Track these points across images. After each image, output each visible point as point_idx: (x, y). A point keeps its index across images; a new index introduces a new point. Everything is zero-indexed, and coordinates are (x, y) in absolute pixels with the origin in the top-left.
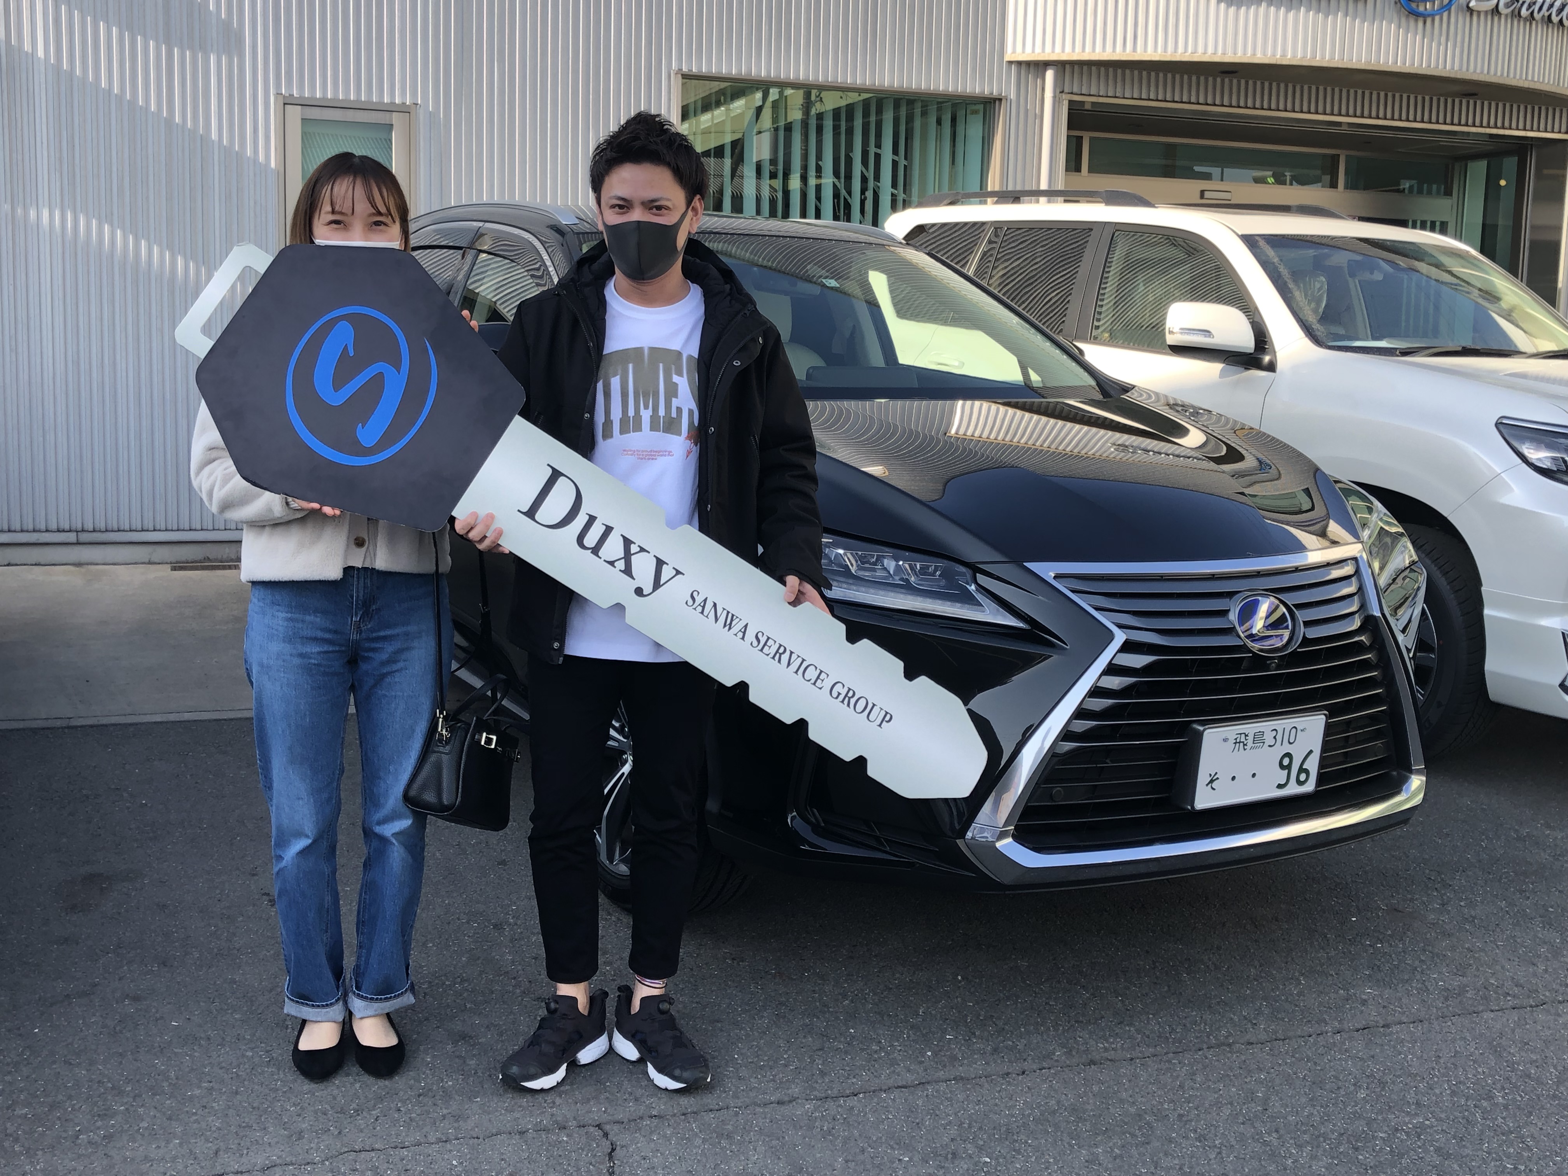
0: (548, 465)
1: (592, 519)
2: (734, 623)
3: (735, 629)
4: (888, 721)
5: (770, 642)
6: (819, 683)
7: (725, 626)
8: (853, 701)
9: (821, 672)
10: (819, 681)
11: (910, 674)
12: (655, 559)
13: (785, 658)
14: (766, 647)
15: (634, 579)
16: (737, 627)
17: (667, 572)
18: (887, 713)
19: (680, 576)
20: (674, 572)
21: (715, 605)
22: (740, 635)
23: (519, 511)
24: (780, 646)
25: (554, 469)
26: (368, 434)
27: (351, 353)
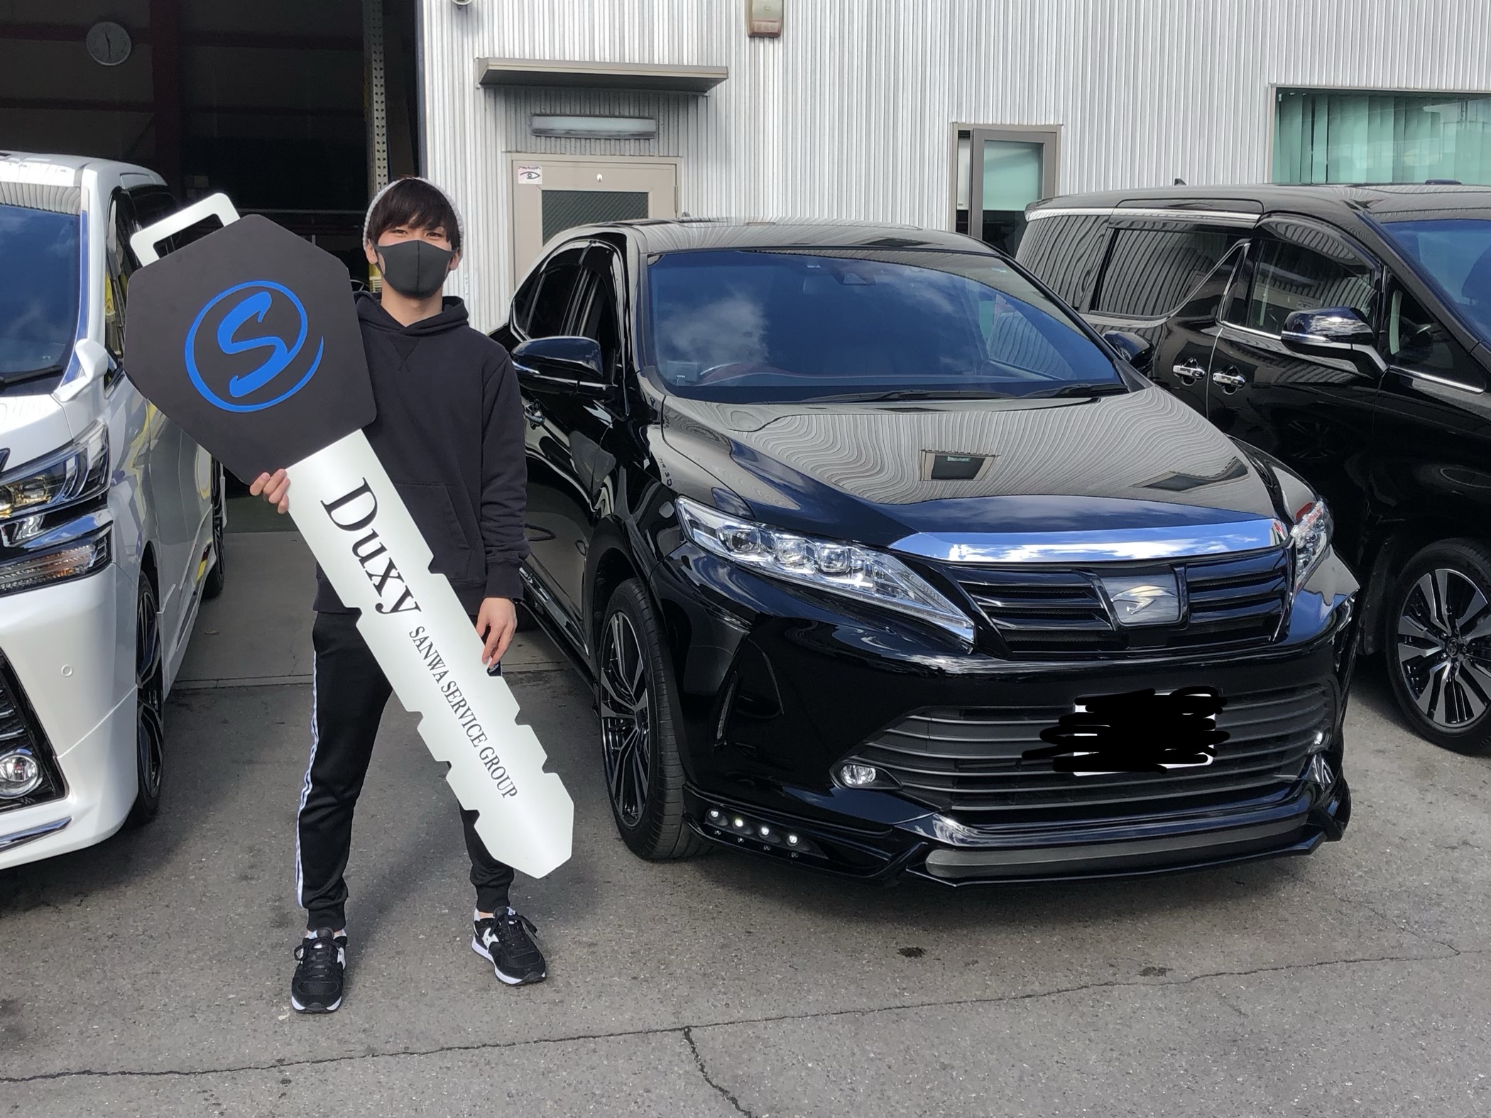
0: (364, 479)
1: (374, 535)
2: (438, 666)
3: (435, 671)
4: (511, 795)
5: (455, 694)
6: (476, 742)
7: (430, 665)
8: (494, 767)
9: (483, 734)
10: (477, 740)
11: (547, 768)
12: (405, 589)
13: (462, 710)
14: (452, 696)
15: (381, 596)
16: (439, 670)
17: (408, 603)
18: (514, 788)
19: (417, 610)
20: (414, 606)
21: (431, 646)
22: (438, 677)
23: (322, 502)
24: (464, 700)
25: (366, 484)
26: (239, 387)
27: (260, 321)
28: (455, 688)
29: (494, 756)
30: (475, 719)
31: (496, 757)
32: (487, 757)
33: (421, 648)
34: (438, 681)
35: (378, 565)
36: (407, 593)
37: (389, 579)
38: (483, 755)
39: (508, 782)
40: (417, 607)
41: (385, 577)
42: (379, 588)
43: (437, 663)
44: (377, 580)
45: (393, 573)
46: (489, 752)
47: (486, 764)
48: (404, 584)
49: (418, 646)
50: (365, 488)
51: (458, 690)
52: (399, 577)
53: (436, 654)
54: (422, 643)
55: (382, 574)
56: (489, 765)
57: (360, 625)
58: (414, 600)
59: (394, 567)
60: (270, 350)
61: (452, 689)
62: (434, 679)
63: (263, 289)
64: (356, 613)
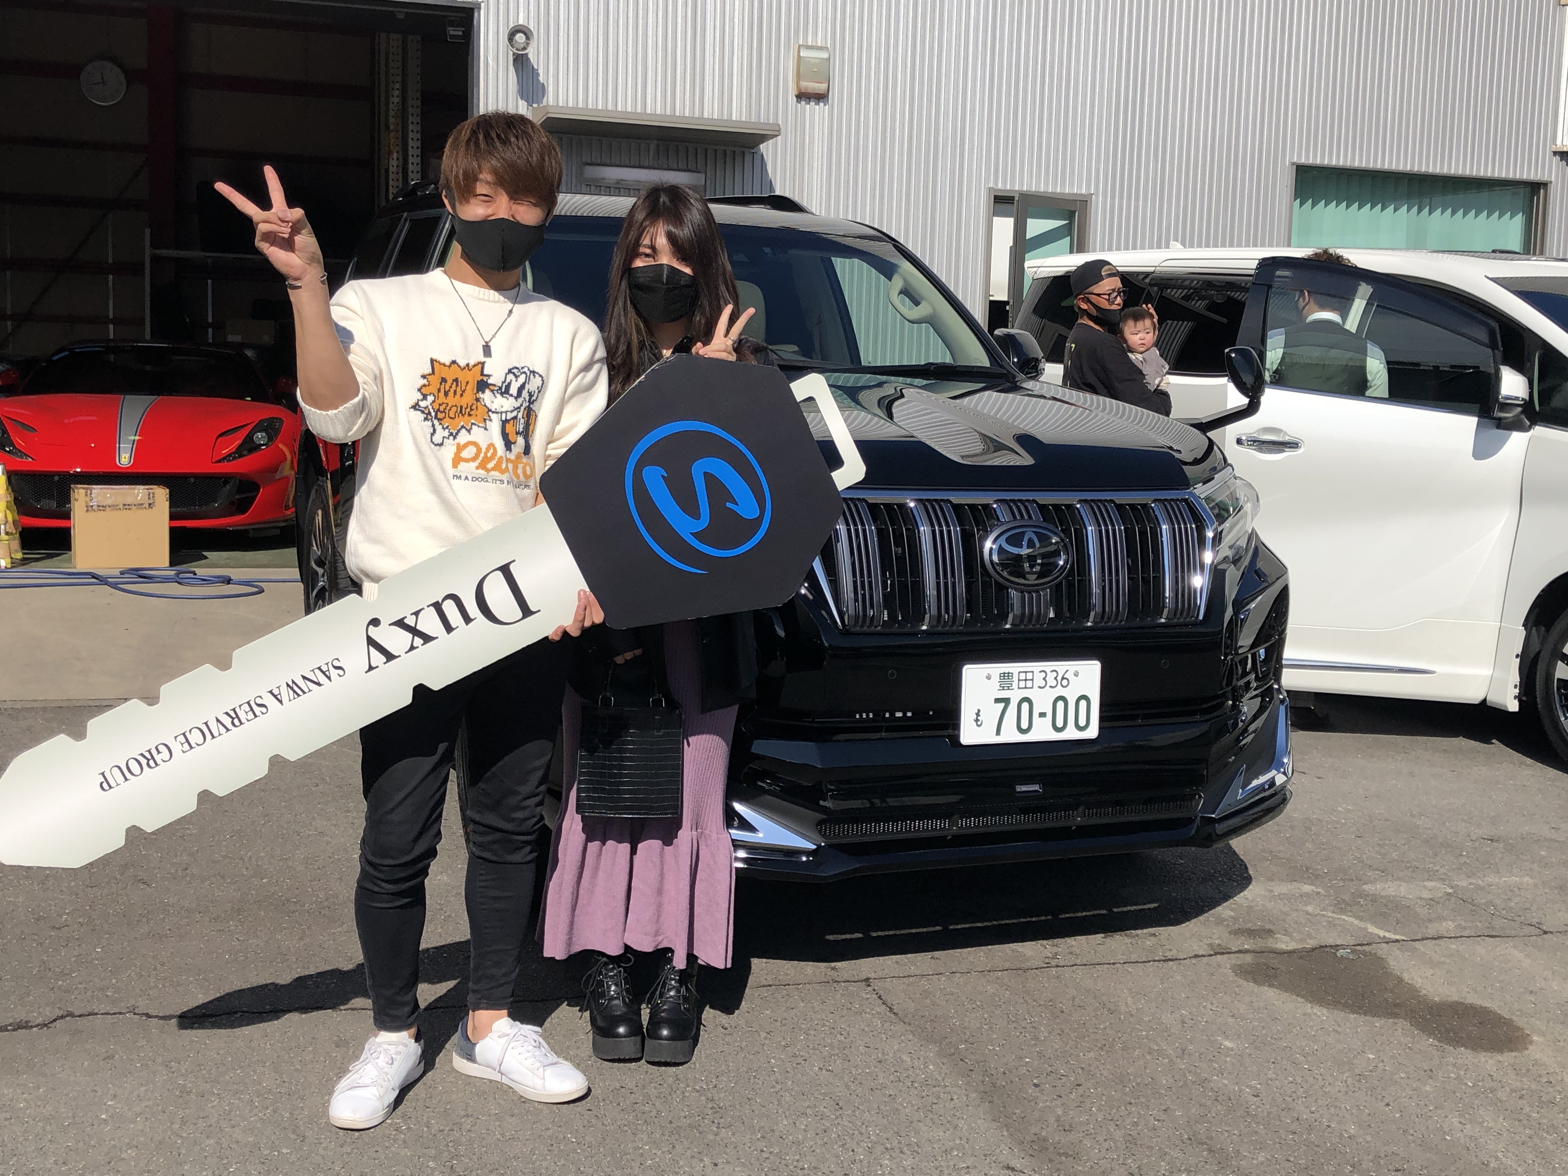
0: (539, 611)
1: (467, 619)
2: (291, 692)
3: (284, 688)
4: (101, 784)
8: (144, 762)
9: (191, 747)
10: (184, 740)
11: (134, 832)
12: (396, 654)
13: (227, 721)
14: (248, 709)
15: (390, 625)
16: (285, 693)
19: (367, 668)
20: (373, 665)
21: (319, 684)
22: (276, 692)
24: (241, 723)
26: (654, 476)
27: (728, 505)
28: (258, 713)
29: (159, 761)
30: (213, 737)
31: (157, 764)
33: (317, 671)
34: (271, 692)
35: (429, 623)
36: (390, 657)
38: (162, 748)
39: (120, 779)
40: (371, 668)
41: (414, 631)
42: (400, 623)
43: (294, 692)
44: (410, 621)
45: (418, 641)
46: (165, 755)
47: (149, 751)
48: (403, 654)
49: (319, 668)
50: (526, 612)
51: (256, 716)
52: (412, 648)
53: (306, 690)
54: (324, 673)
55: (418, 628)
56: (147, 755)
58: (381, 665)
59: (425, 643)
60: (696, 515)
61: (257, 710)
62: (273, 687)
63: (762, 513)
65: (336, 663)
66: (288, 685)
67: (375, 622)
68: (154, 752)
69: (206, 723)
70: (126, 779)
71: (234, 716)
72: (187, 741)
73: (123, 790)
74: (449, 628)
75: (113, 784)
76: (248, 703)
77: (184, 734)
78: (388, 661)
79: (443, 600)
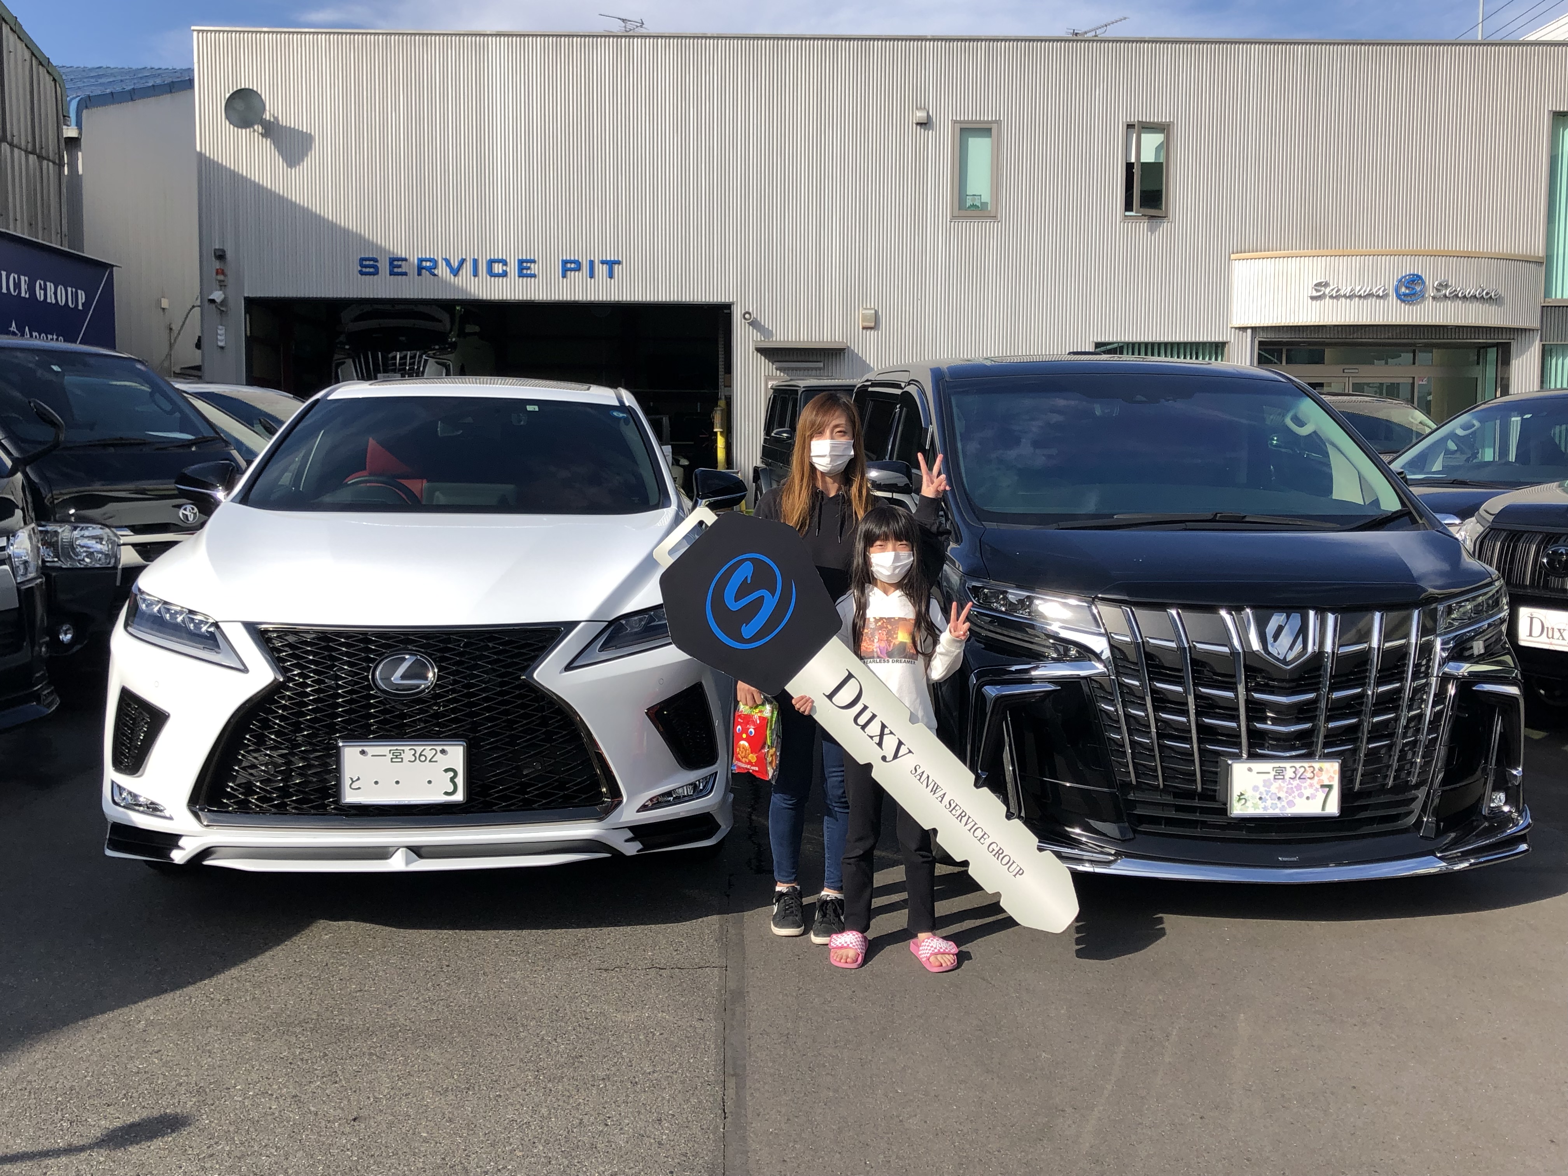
0: (847, 670)
1: (865, 708)
2: (937, 791)
3: (936, 795)
4: (1021, 875)
5: (956, 808)
6: (982, 840)
7: (932, 791)
8: (1001, 856)
9: (985, 833)
11: (1041, 848)
12: (898, 741)
13: (965, 819)
14: (954, 811)
15: (882, 750)
16: (939, 793)
17: (903, 750)
18: (1021, 869)
19: (911, 754)
20: (908, 751)
21: (928, 777)
22: (940, 799)
23: (824, 694)
24: (963, 811)
25: (849, 673)
26: (748, 631)
27: (749, 581)
28: (955, 804)
29: (998, 848)
30: (976, 824)
31: (1000, 849)
32: (993, 850)
33: (921, 780)
34: (941, 802)
35: (874, 728)
36: (900, 743)
37: (885, 736)
38: (991, 849)
39: (1014, 865)
40: (910, 752)
41: (882, 735)
42: (880, 744)
43: (937, 789)
44: (877, 739)
45: (886, 731)
46: (994, 846)
47: (994, 855)
48: (896, 737)
49: (919, 780)
50: (850, 676)
51: (957, 805)
52: (891, 733)
53: (933, 783)
54: (921, 777)
55: (879, 734)
56: (997, 856)
57: (874, 774)
58: (906, 747)
59: (886, 727)
60: (762, 598)
61: (953, 805)
62: (938, 801)
63: (747, 559)
64: (869, 767)
65: (914, 772)
66: (934, 794)
67: (884, 758)
68: (994, 853)
69: (969, 830)
70: (1014, 862)
71: (961, 817)
72: (982, 837)
73: (1020, 861)
74: (874, 716)
75: (1018, 869)
76: (951, 812)
77: (979, 840)
78: (903, 744)
79: (859, 725)
